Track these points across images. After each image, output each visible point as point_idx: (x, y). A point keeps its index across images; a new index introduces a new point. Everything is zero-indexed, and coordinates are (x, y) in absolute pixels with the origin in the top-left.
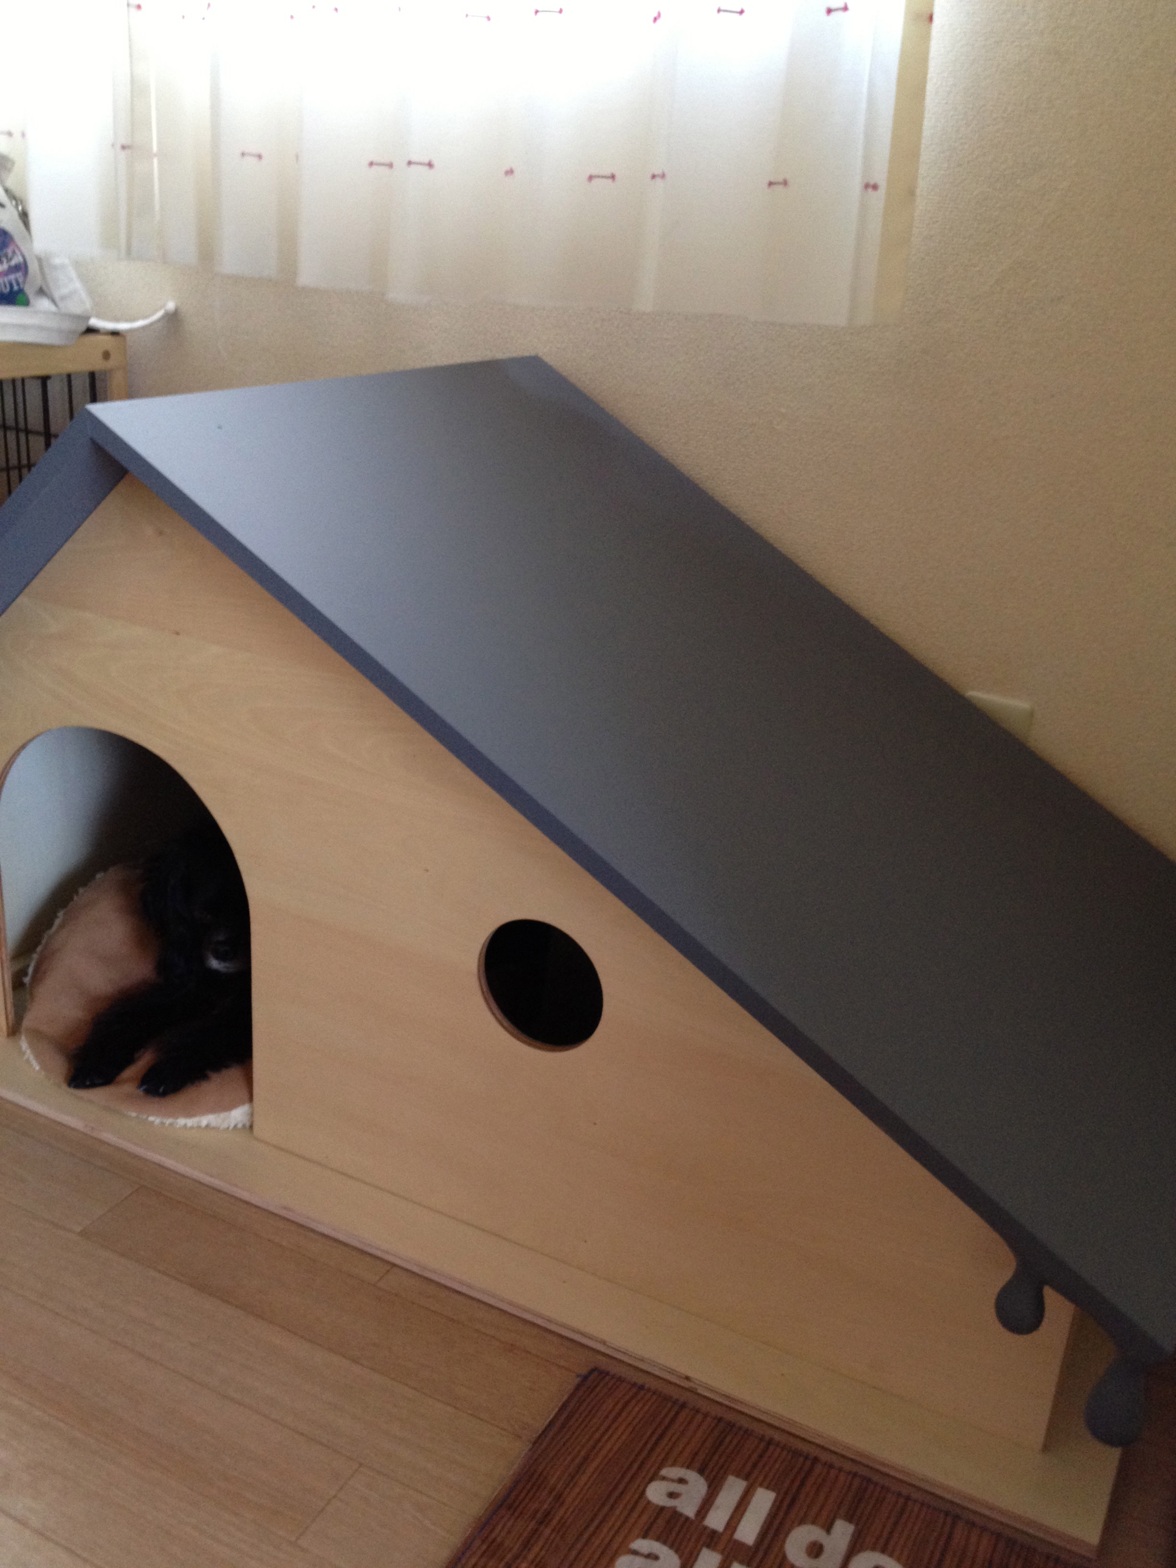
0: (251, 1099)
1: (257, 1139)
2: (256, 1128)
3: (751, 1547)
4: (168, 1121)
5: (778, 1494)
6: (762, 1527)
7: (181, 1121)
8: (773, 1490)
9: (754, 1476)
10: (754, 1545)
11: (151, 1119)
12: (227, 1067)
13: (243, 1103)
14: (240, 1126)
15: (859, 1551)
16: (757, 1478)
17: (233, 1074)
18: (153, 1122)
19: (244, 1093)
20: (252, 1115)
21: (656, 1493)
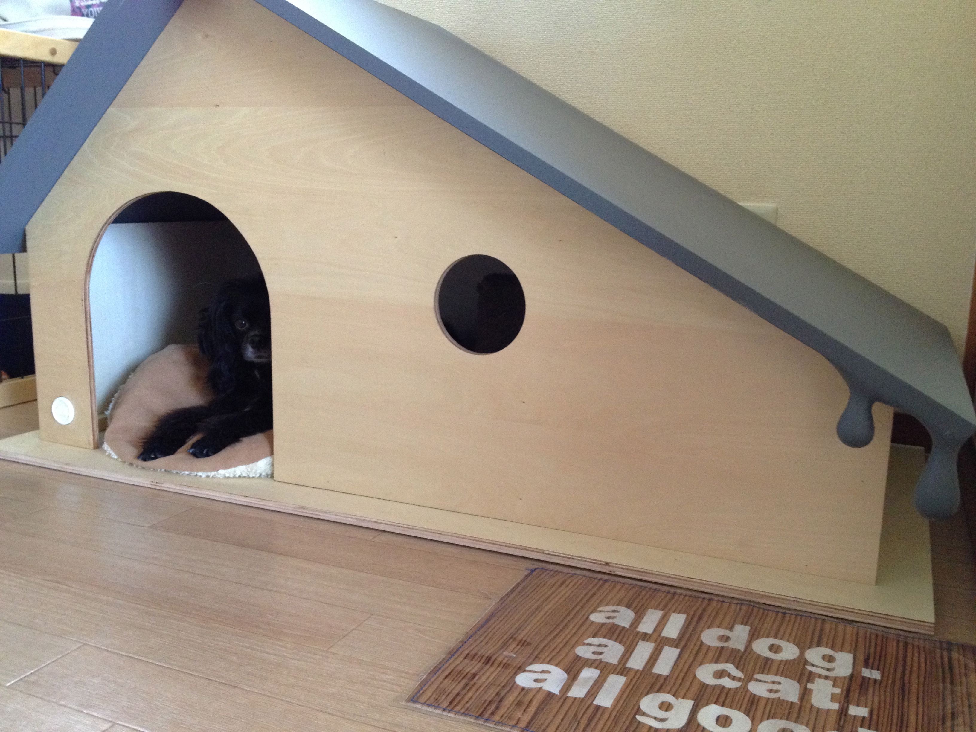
0: (272, 453)
1: (275, 481)
2: (276, 475)
3: (675, 639)
4: (212, 474)
5: (688, 615)
6: (681, 630)
7: (222, 472)
8: (684, 613)
9: (668, 608)
10: (677, 638)
11: (200, 474)
12: (254, 433)
13: (266, 457)
14: (264, 474)
15: (757, 639)
16: (671, 608)
17: (259, 438)
18: (200, 476)
19: (268, 450)
20: (272, 465)
21: (597, 618)
